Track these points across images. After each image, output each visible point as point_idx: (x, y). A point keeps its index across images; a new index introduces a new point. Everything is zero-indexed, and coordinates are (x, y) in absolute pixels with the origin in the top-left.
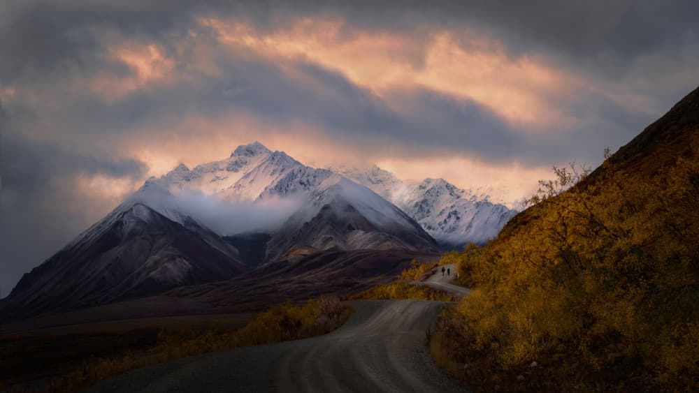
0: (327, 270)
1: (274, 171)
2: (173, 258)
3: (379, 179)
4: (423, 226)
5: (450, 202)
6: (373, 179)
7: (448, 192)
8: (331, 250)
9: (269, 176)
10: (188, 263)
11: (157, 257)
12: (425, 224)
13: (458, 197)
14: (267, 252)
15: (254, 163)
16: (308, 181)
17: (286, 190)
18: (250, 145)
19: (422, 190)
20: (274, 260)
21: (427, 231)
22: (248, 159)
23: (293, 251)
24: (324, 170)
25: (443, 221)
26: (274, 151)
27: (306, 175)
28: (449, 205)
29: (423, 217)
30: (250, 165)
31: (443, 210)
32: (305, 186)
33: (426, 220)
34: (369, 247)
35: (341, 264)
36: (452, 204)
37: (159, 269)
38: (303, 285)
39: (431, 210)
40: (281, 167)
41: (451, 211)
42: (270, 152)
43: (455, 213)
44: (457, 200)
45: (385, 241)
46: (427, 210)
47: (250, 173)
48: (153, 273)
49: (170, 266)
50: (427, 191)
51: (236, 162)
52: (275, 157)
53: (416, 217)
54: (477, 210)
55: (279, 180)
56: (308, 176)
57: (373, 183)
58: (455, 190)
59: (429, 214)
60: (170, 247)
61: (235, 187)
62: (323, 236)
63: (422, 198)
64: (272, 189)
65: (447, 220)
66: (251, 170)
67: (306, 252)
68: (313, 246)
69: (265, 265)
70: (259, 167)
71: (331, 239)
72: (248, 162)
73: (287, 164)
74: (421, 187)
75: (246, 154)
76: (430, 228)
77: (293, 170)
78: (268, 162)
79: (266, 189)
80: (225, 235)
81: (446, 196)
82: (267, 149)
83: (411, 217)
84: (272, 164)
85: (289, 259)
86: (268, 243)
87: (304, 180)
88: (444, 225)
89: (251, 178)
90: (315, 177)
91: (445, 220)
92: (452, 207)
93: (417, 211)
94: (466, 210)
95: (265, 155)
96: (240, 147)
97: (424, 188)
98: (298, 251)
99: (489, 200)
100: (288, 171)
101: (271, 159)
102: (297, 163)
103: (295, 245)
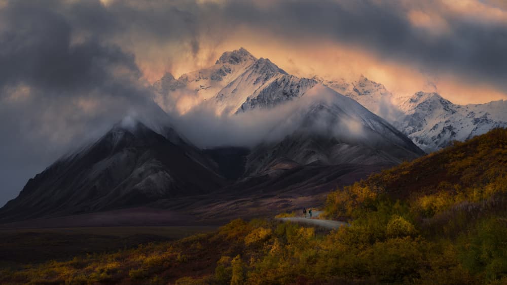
0: (309, 185)
1: (258, 79)
2: (155, 171)
3: (365, 90)
4: (414, 141)
5: (445, 118)
6: (360, 89)
7: (442, 107)
8: (313, 164)
9: (252, 85)
10: (169, 176)
11: (141, 169)
12: (417, 138)
13: (453, 113)
14: (247, 166)
15: (238, 71)
16: (291, 92)
17: (269, 101)
18: (235, 51)
19: (412, 104)
20: (254, 174)
21: (418, 145)
22: (232, 66)
23: (274, 165)
24: (308, 80)
25: (437, 135)
26: (259, 58)
27: (290, 84)
28: (444, 120)
29: (414, 131)
30: (234, 73)
31: (437, 125)
32: (288, 96)
33: (417, 134)
34: (355, 161)
35: (324, 179)
36: (447, 119)
37: (143, 181)
38: (285, 199)
39: (424, 124)
40: (264, 76)
41: (446, 126)
42: (255, 59)
43: (450, 128)
44: (453, 115)
45: (372, 155)
46: (418, 124)
47: (234, 81)
48: (138, 185)
49: (153, 177)
50: (419, 105)
51: (221, 70)
52: (259, 65)
53: (407, 131)
54: (475, 126)
55: (261, 89)
56: (292, 85)
57: (360, 94)
58: (449, 105)
59: (421, 128)
60: (154, 160)
61: (217, 97)
62: (305, 150)
63: (413, 112)
64: (254, 99)
65: (442, 135)
66: (235, 78)
67: (286, 166)
68: (294, 159)
69: (246, 179)
70: (243, 75)
71: (314, 153)
72: (232, 69)
73: (271, 73)
74: (412, 100)
75: (231, 62)
76: (422, 142)
77: (277, 79)
78: (251, 71)
79: (248, 99)
80: (205, 149)
81: (440, 111)
82: (252, 56)
83: (401, 131)
84: (256, 72)
85: (269, 173)
86: (247, 157)
87: (288, 90)
88: (437, 140)
89: (234, 87)
90: (298, 87)
91: (439, 135)
92: (446, 122)
93: (407, 124)
94: (463, 125)
95: (250, 63)
96: (225, 54)
97: (416, 101)
98: (278, 165)
99: (489, 117)
100: (271, 80)
101: (255, 66)
102: (282, 71)
103: (275, 160)
